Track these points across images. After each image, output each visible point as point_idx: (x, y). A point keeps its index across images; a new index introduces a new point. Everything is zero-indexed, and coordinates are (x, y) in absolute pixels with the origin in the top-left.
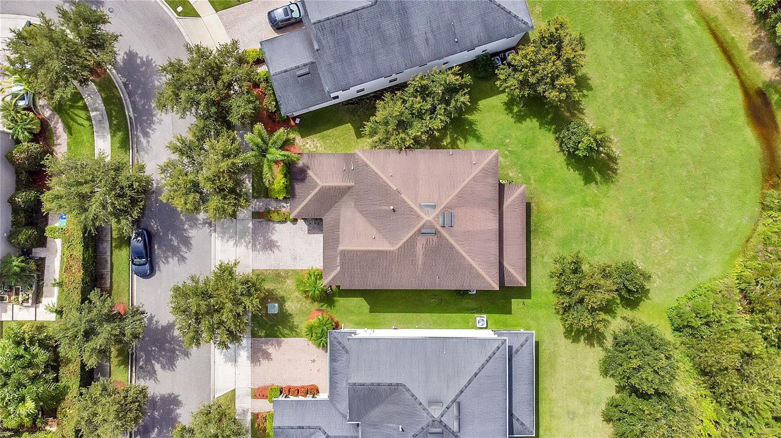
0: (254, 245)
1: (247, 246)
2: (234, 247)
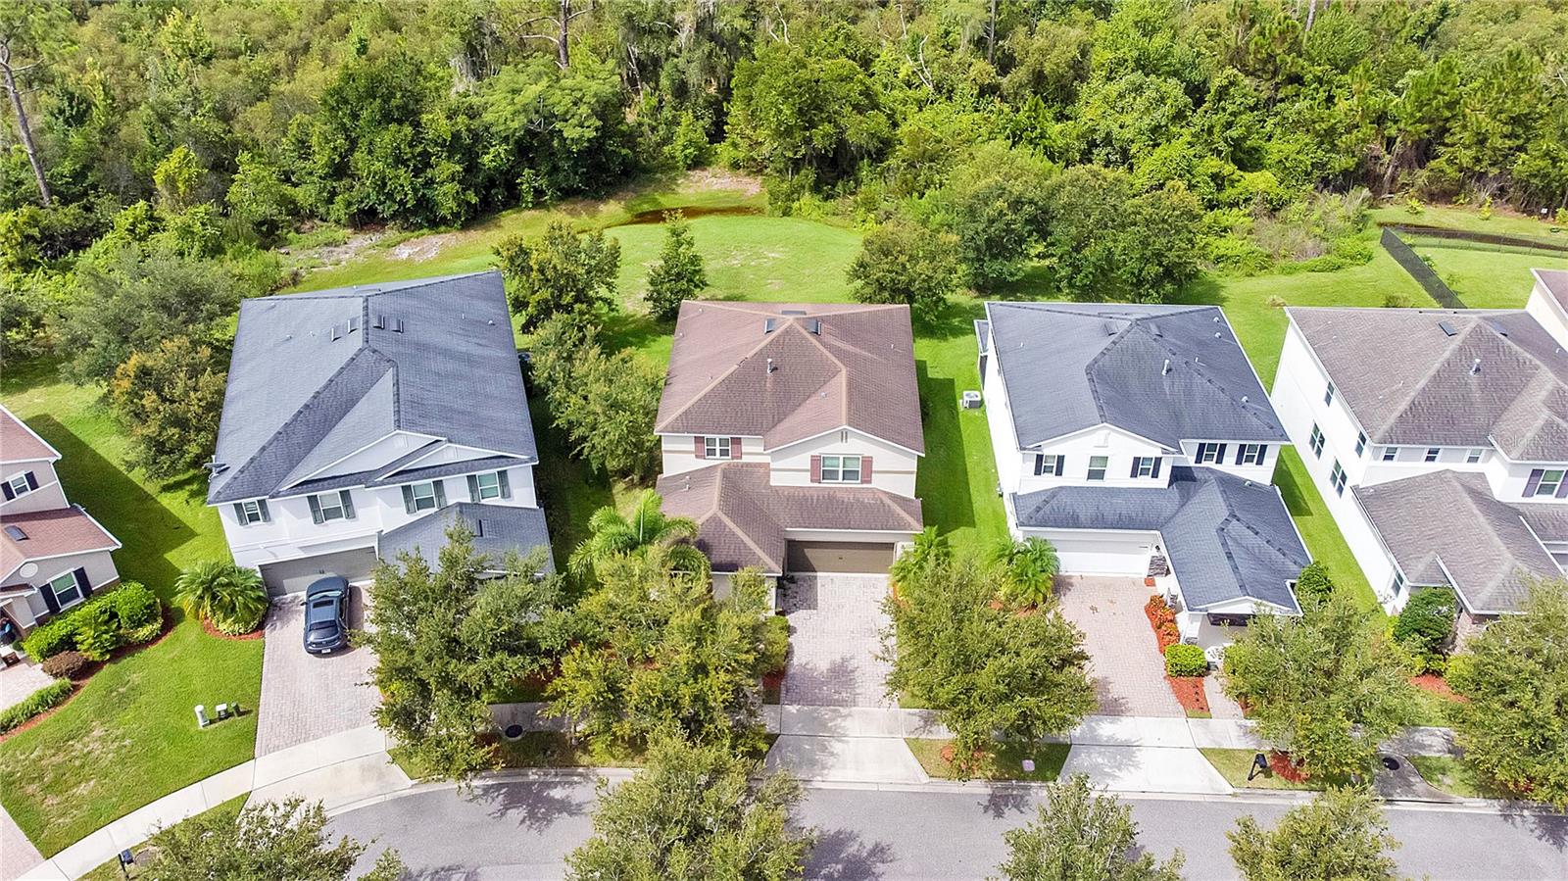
0: (842, 703)
1: (845, 717)
2: (848, 742)
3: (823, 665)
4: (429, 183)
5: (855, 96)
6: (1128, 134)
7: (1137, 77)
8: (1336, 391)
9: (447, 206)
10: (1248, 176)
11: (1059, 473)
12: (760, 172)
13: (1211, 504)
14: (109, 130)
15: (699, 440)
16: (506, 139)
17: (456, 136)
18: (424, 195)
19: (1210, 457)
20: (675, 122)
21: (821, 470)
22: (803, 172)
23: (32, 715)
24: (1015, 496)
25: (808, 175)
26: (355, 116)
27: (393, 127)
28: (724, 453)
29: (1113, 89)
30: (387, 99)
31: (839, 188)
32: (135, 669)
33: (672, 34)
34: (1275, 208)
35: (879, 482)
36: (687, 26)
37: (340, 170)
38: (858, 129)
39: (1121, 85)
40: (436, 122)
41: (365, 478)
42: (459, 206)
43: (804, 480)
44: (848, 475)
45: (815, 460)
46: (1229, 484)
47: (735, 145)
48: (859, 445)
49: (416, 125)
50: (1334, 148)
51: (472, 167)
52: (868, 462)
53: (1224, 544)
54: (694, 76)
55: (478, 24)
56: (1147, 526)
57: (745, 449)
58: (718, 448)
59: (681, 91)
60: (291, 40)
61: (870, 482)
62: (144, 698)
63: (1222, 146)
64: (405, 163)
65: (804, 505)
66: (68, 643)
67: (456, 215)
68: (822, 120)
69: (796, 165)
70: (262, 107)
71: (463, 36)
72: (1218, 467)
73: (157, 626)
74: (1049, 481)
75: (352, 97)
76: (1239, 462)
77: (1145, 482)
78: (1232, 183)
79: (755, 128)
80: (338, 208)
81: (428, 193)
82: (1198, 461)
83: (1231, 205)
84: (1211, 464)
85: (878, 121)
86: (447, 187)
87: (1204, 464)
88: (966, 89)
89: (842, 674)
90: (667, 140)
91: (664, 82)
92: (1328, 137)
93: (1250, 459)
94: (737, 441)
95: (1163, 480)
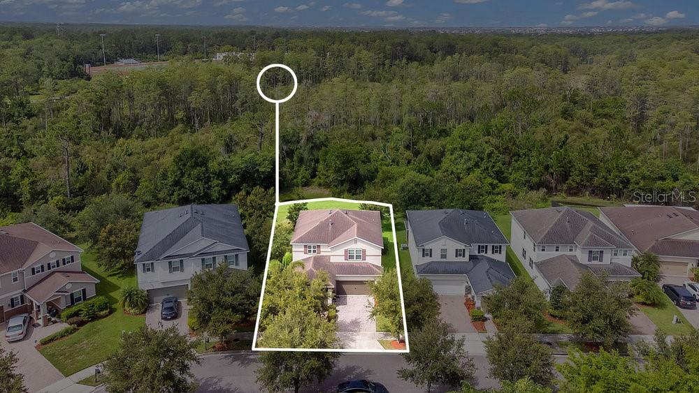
1: (356, 336)
3: (348, 321)
4: (209, 188)
5: (363, 159)
6: (459, 171)
7: (461, 152)
8: (527, 234)
9: (215, 195)
10: (503, 185)
11: (431, 256)
12: (329, 187)
13: (484, 266)
14: (93, 176)
15: (305, 246)
16: (238, 173)
17: (221, 171)
18: (207, 192)
19: (483, 251)
20: (299, 171)
21: (349, 255)
22: (345, 185)
23: (62, 336)
24: (417, 266)
25: (346, 186)
26: (185, 165)
27: (198, 168)
28: (314, 251)
29: (453, 157)
30: (197, 158)
31: (358, 191)
32: (98, 324)
33: (298, 142)
34: (514, 195)
35: (369, 260)
36: (304, 138)
37: (177, 183)
38: (363, 169)
39: (455, 155)
40: (213, 166)
41: (189, 255)
42: (219, 195)
43: (342, 260)
44: (358, 257)
45: (346, 251)
46: (490, 260)
47: (320, 178)
48: (361, 245)
49: (206, 167)
50: (532, 175)
51: (225, 183)
52: (364, 251)
53: (488, 275)
54: (306, 155)
55: (231, 137)
56: (462, 273)
57: (321, 250)
58: (312, 249)
59: (301, 161)
60: (160, 150)
61: (365, 260)
62: (102, 332)
63: (492, 174)
64: (201, 180)
65: (343, 268)
66: (77, 314)
67: (218, 199)
68: (350, 166)
69: (342, 182)
70: (149, 167)
71: (225, 141)
72: (486, 255)
73: (107, 311)
74: (427, 260)
75: (184, 159)
76: (493, 253)
77: (460, 259)
78: (498, 187)
79: (327, 171)
80: (175, 197)
81: (209, 191)
82: (479, 253)
83: (498, 194)
84: (483, 254)
85: (371, 166)
86: (216, 188)
87: (481, 254)
88: (404, 162)
89: (356, 324)
90: (295, 178)
91: (295, 158)
92: (529, 172)
93: (496, 252)
94: (319, 246)
95: (466, 259)
